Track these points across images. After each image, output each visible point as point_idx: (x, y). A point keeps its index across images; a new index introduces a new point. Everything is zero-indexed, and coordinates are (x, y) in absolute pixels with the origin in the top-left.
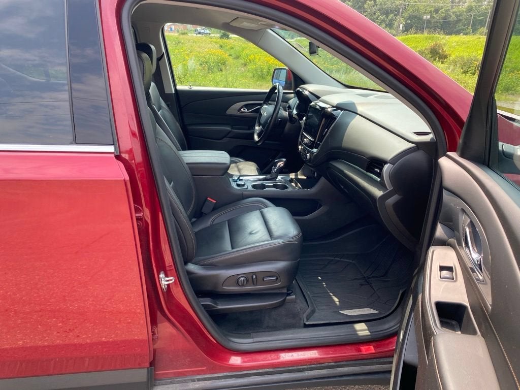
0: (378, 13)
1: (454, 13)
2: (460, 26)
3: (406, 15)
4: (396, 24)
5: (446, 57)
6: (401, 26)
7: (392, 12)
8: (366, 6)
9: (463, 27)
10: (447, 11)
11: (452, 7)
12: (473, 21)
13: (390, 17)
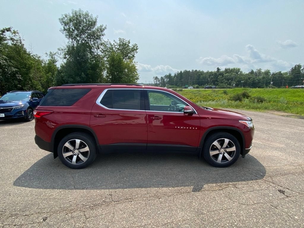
0: (224, 80)
1: (257, 79)
2: (260, 84)
3: (236, 81)
4: (232, 84)
5: (249, 96)
6: (234, 84)
7: (230, 79)
8: (219, 77)
9: (261, 85)
10: (253, 79)
11: (256, 77)
12: (266, 83)
13: (229, 81)
